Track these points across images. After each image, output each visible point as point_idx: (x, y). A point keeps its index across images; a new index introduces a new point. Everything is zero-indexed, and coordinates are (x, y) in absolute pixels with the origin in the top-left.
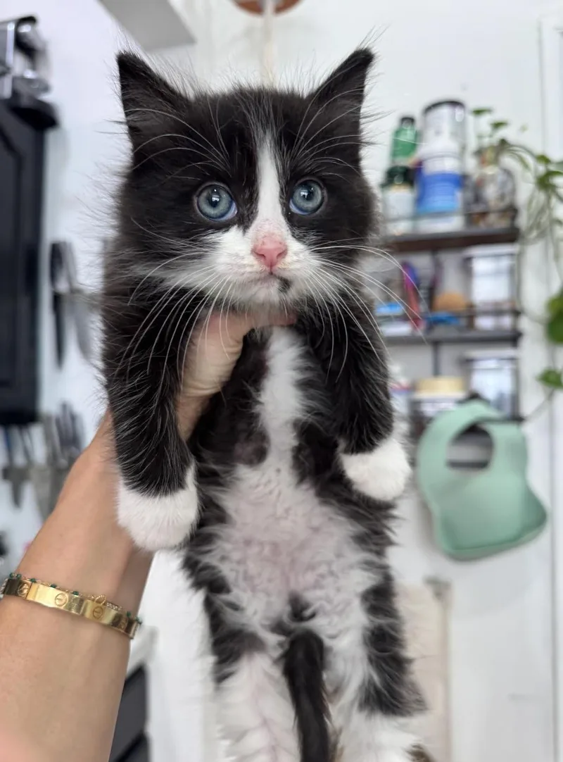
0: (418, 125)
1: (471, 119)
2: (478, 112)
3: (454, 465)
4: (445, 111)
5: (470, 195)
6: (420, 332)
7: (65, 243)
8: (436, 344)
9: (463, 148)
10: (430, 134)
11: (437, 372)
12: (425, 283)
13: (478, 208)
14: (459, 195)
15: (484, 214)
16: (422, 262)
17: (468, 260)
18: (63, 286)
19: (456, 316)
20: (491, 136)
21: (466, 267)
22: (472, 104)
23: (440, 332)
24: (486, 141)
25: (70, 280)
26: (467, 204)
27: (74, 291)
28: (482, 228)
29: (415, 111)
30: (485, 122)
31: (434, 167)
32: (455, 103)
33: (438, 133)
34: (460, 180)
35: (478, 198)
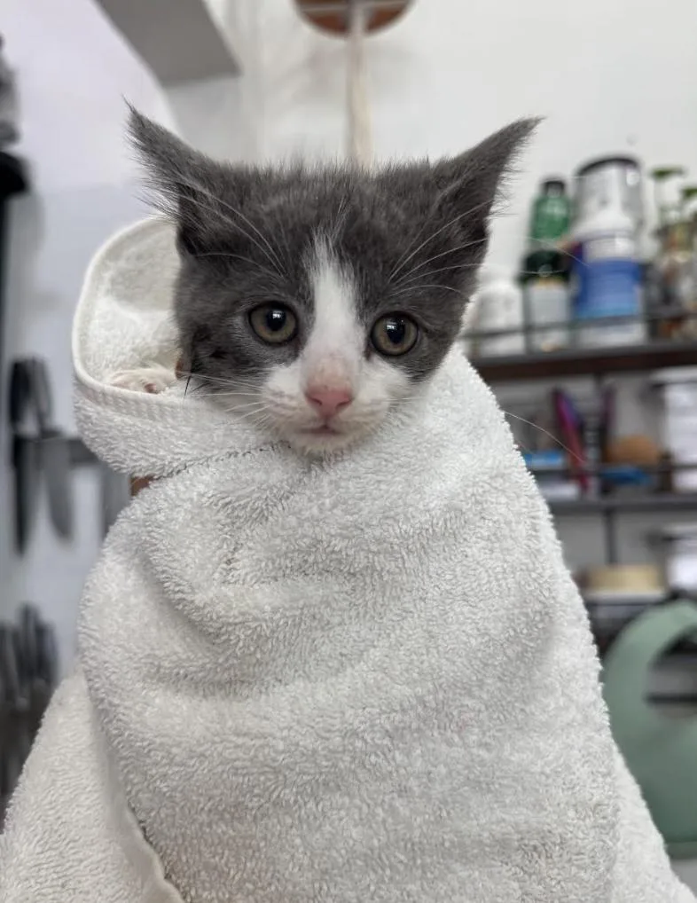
0: (571, 190)
1: (650, 185)
2: (661, 174)
3: (657, 700)
4: (612, 173)
5: (655, 292)
6: (593, 495)
7: (34, 362)
8: (609, 514)
9: (640, 223)
10: (591, 204)
11: (612, 559)
12: (592, 422)
13: (666, 312)
14: (638, 292)
15: (679, 320)
16: (581, 391)
17: (659, 387)
18: (29, 427)
19: (645, 471)
20: (680, 208)
21: (654, 397)
22: (650, 162)
23: (623, 495)
24: (673, 215)
25: (41, 417)
26: (650, 305)
27: (48, 434)
28: (676, 339)
29: (567, 172)
30: (672, 189)
31: (601, 252)
32: (626, 162)
33: (604, 203)
34: (640, 272)
35: (668, 297)
